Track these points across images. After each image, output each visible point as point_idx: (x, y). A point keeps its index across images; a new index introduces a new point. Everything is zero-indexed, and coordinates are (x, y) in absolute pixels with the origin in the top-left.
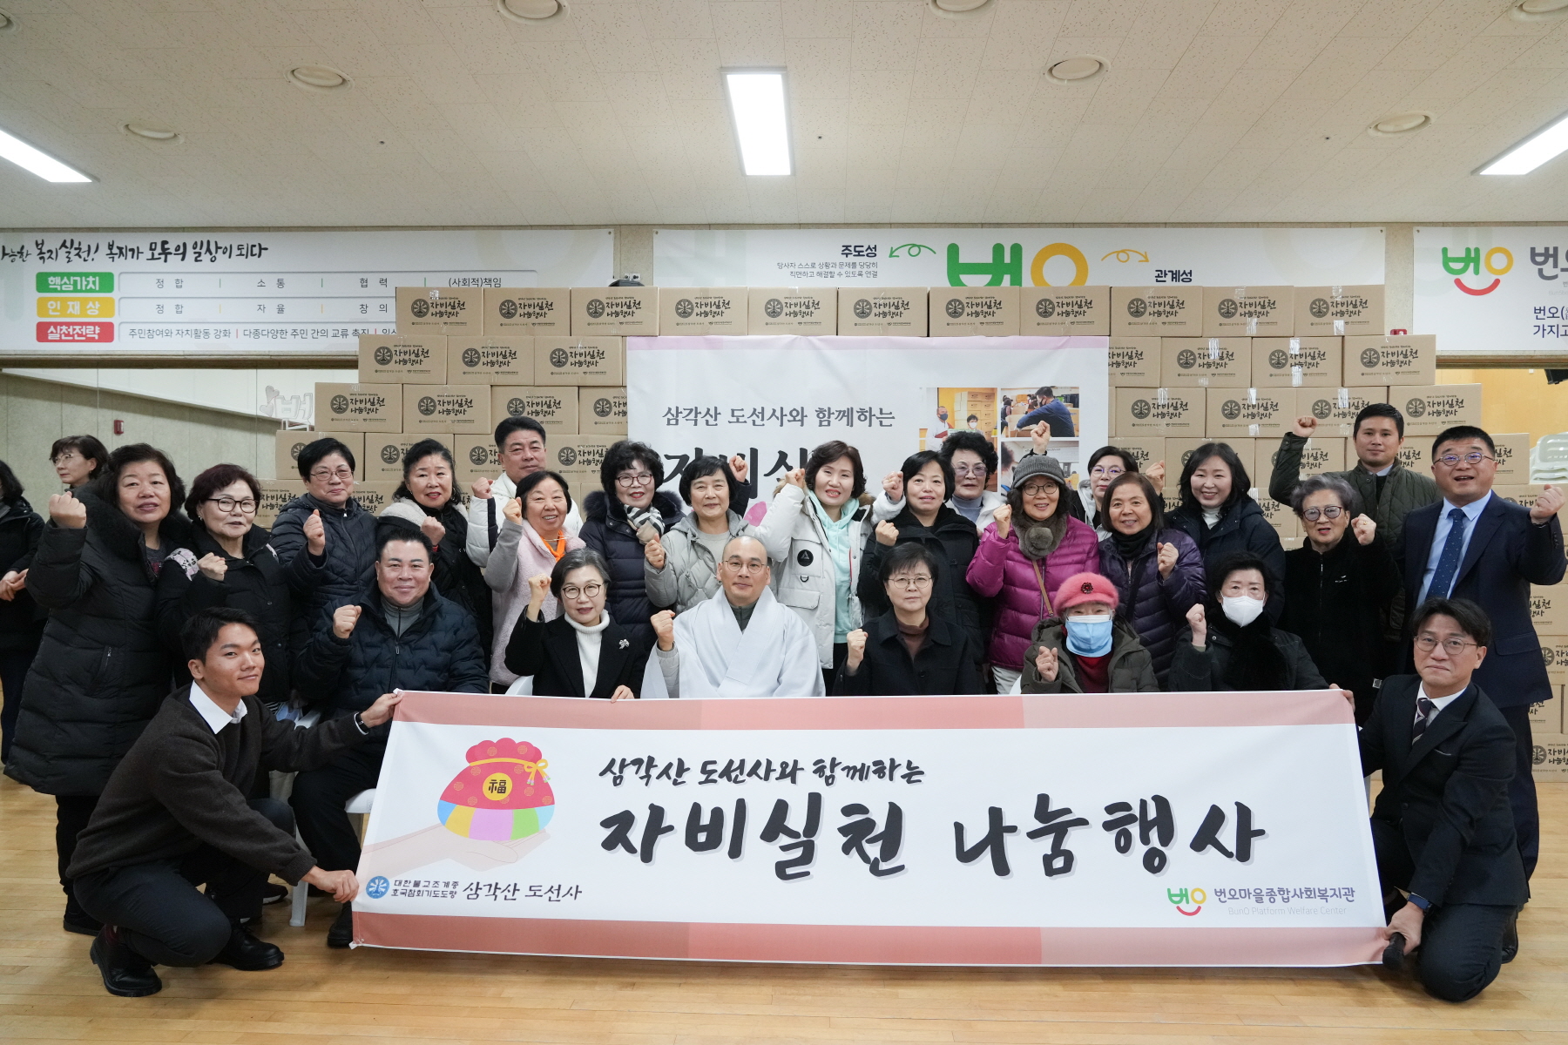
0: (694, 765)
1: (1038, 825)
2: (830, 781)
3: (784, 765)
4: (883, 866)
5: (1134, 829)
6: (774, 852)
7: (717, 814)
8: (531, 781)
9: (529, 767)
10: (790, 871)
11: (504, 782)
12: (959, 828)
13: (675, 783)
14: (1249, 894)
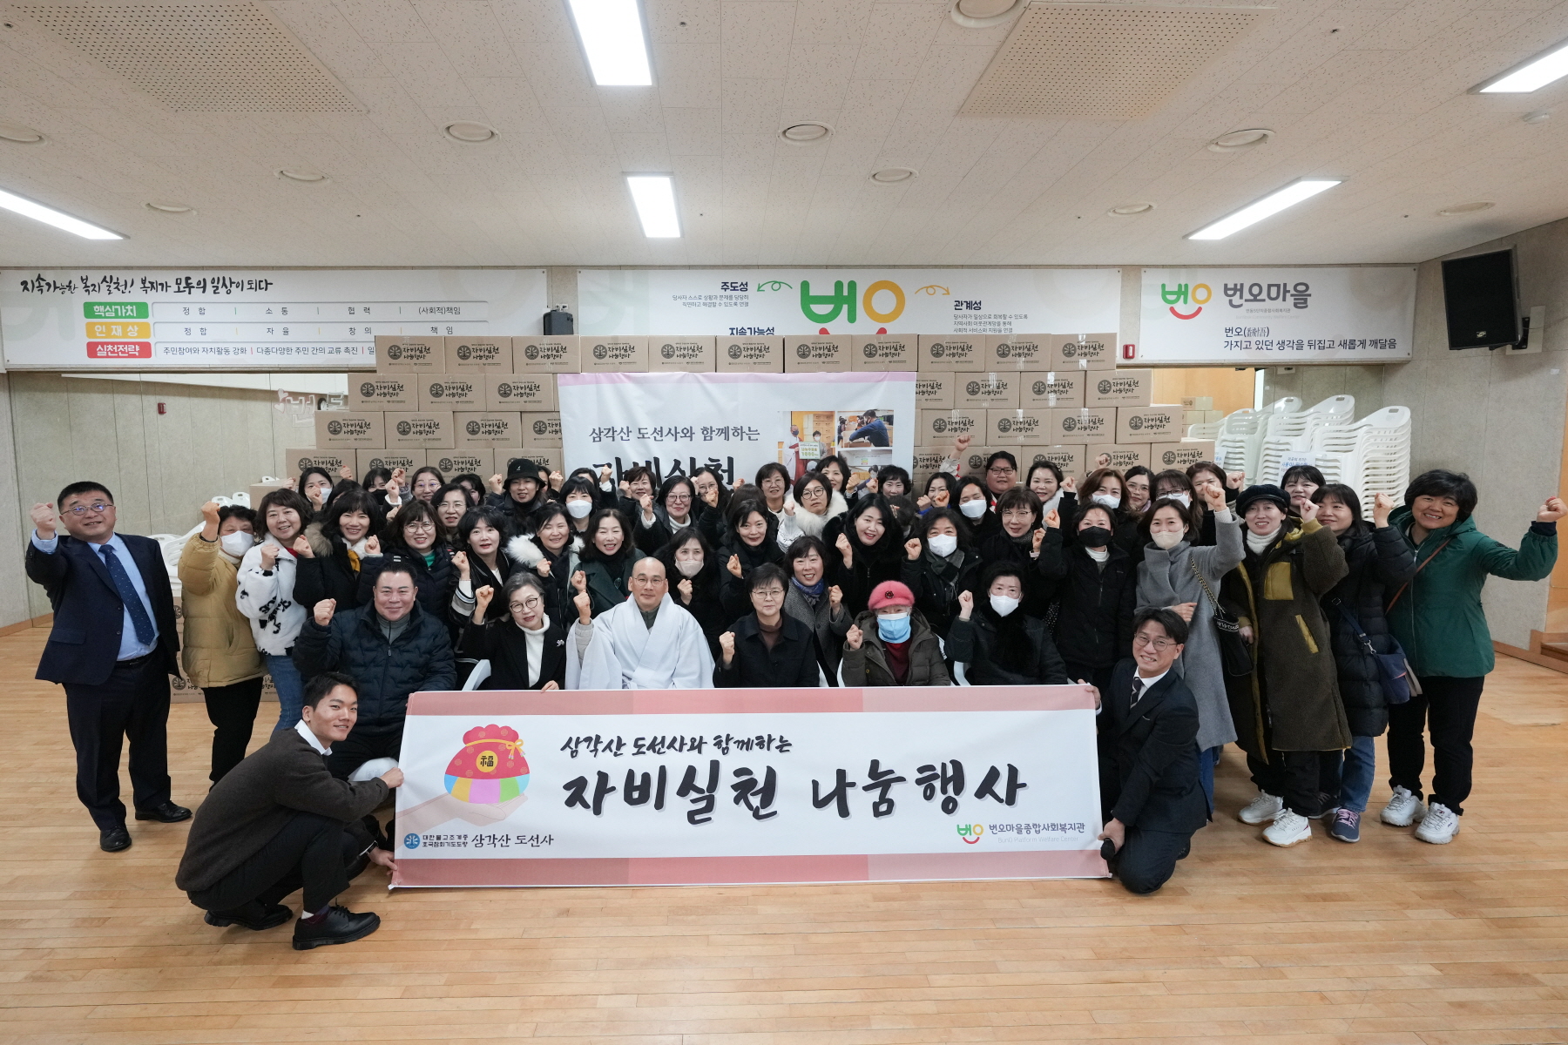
0: (629, 741)
1: (871, 782)
2: (725, 751)
3: (693, 740)
4: (763, 812)
5: (937, 784)
6: (686, 805)
7: (646, 777)
8: (511, 756)
9: (509, 746)
10: (698, 817)
11: (491, 757)
12: (815, 784)
13: (616, 755)
14: (1013, 828)
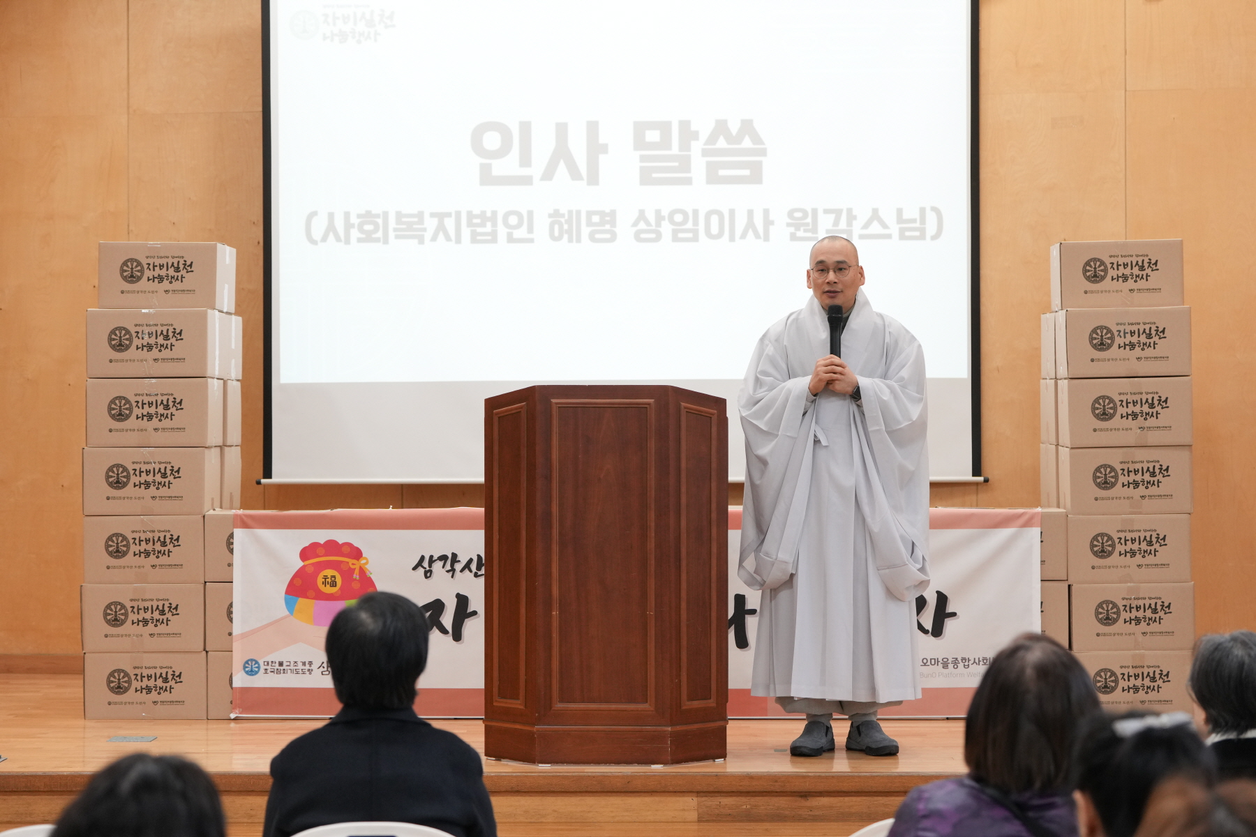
8: (356, 576)
9: (353, 564)
11: (334, 577)
13: (476, 576)
14: (938, 662)
